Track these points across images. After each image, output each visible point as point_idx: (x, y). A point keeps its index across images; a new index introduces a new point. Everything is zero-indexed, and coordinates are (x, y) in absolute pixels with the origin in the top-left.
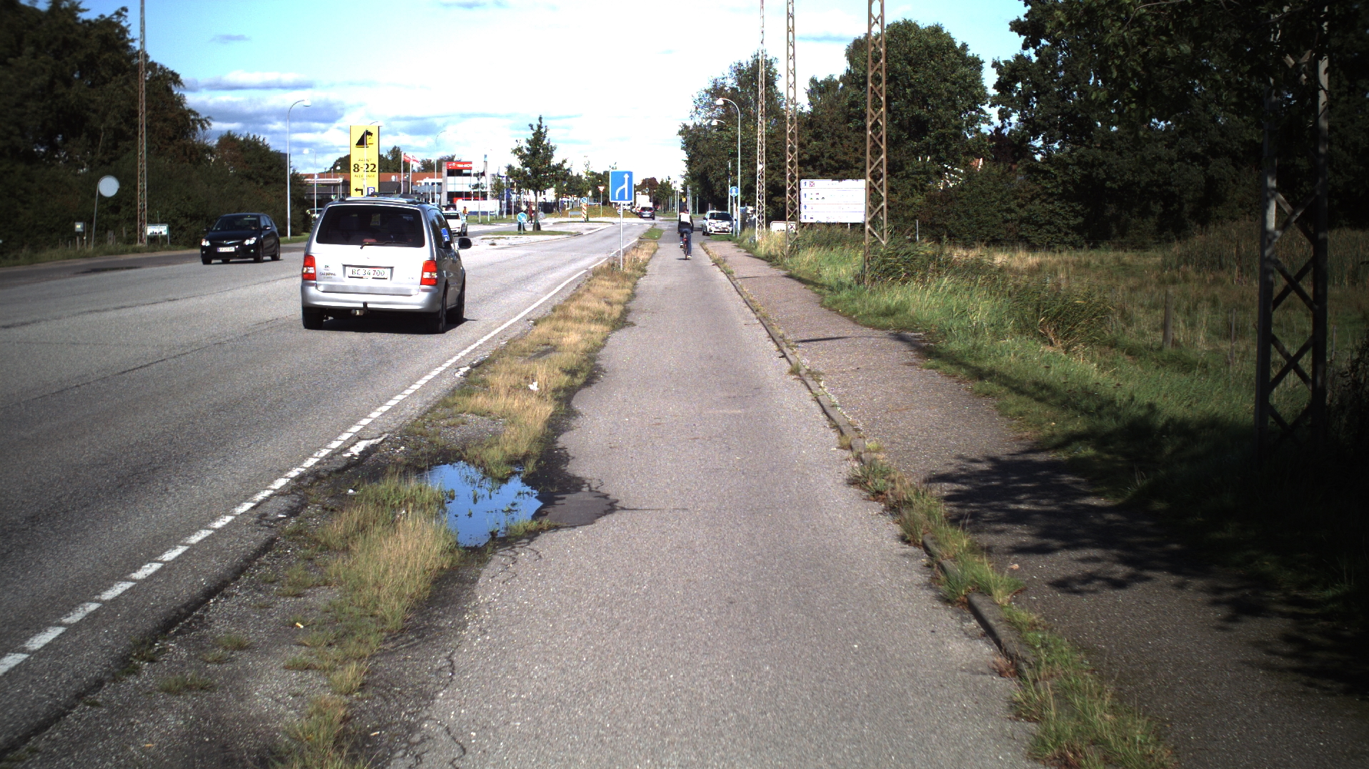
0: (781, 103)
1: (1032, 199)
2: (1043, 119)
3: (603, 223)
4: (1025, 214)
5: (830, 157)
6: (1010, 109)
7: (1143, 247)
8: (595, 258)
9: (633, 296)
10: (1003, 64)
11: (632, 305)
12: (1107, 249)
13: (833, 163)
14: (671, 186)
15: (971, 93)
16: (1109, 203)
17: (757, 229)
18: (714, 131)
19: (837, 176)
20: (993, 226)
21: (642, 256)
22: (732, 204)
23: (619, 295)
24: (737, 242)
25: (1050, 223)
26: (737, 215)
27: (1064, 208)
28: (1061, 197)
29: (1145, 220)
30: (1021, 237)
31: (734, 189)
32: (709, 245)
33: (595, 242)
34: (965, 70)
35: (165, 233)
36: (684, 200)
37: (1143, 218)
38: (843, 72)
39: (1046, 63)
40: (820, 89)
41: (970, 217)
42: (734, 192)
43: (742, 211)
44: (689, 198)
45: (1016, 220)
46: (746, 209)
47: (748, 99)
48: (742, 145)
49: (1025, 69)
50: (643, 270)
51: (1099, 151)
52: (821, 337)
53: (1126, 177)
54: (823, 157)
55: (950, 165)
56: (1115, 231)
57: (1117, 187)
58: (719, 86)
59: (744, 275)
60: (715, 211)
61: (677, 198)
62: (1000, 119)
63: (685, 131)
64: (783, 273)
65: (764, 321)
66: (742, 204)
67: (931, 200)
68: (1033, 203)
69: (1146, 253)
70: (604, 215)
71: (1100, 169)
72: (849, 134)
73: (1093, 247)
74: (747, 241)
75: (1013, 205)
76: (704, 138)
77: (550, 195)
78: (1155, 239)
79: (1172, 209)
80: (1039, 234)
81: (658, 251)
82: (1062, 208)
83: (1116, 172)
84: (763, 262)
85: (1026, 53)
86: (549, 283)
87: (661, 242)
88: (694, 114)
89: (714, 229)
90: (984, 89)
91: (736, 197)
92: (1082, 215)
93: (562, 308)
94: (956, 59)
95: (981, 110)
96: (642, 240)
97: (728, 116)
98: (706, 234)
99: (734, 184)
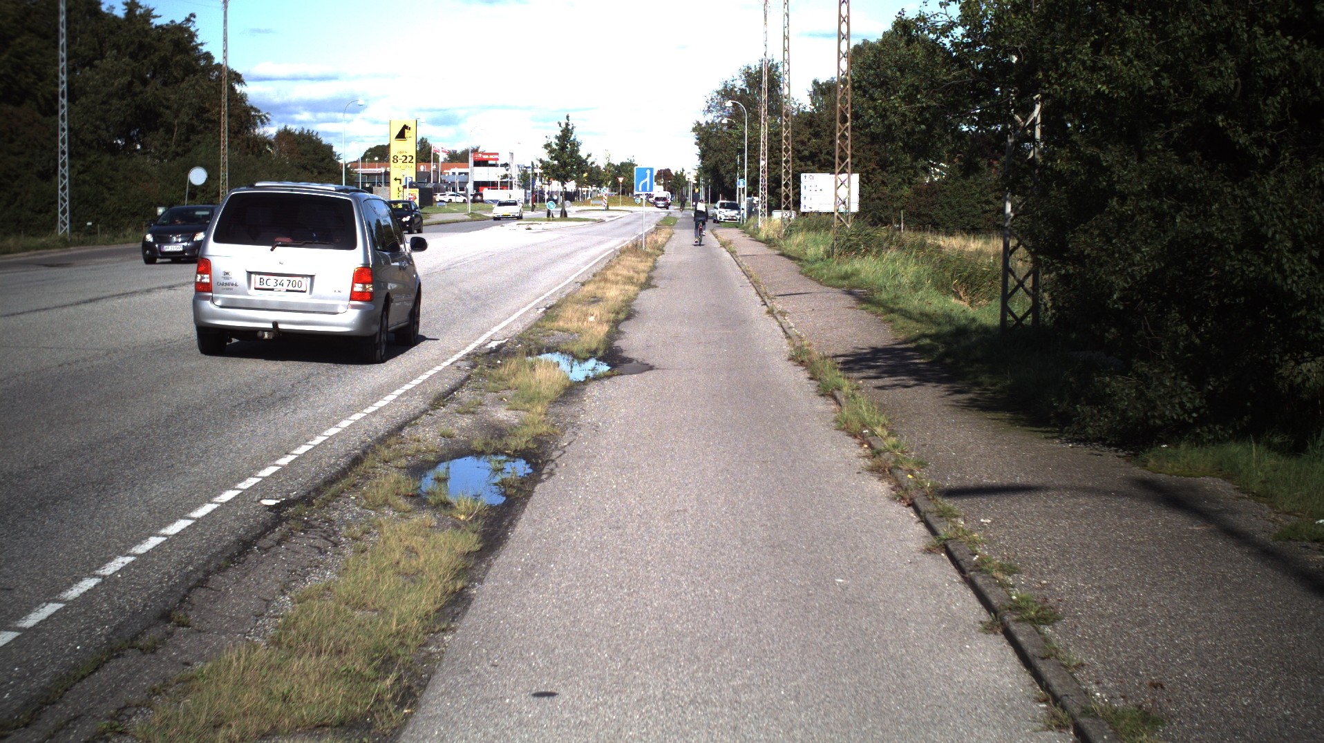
3: (623, 212)
5: (828, 153)
8: (620, 240)
9: (654, 268)
11: (653, 274)
13: (830, 158)
14: (684, 177)
17: (760, 217)
18: (725, 128)
21: (661, 238)
22: (739, 195)
23: (644, 266)
24: (743, 228)
26: (744, 205)
31: (741, 181)
32: (719, 231)
33: (618, 228)
36: (697, 190)
40: (822, 90)
42: (742, 184)
43: (748, 201)
44: (702, 189)
45: (994, 211)
46: (752, 199)
47: (755, 99)
48: (748, 142)
50: (661, 250)
52: (794, 293)
54: (821, 153)
58: (729, 87)
59: (746, 254)
60: (725, 201)
61: (690, 189)
63: (698, 129)
64: (777, 252)
65: (755, 284)
66: (748, 195)
67: (918, 193)
70: (623, 204)
74: (752, 227)
76: (715, 135)
77: (571, 186)
81: (674, 236)
84: (762, 244)
86: (586, 259)
87: (676, 228)
88: (706, 113)
89: (723, 218)
91: (743, 189)
93: (600, 274)
96: (658, 227)
97: (736, 115)
98: (716, 221)
99: (742, 177)
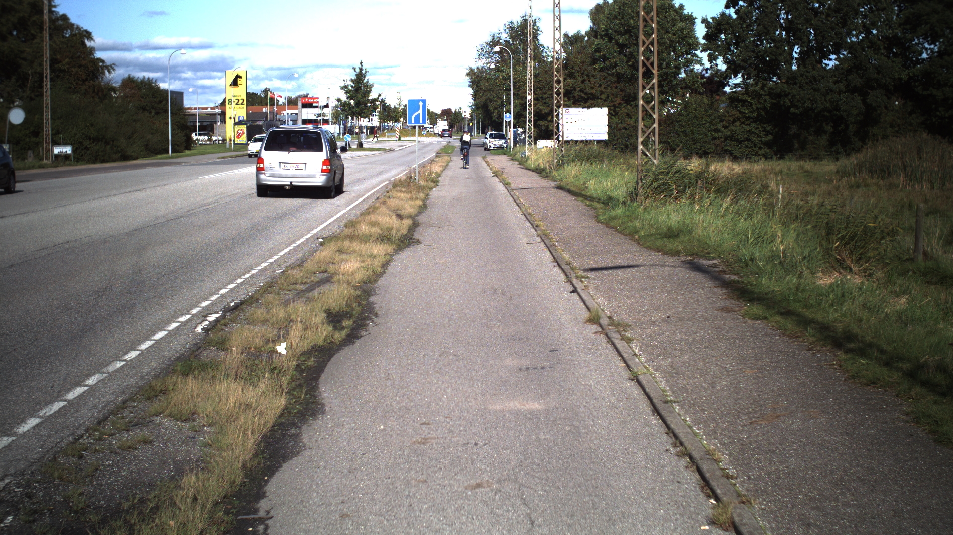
0: (542, 51)
1: (734, 122)
2: (742, 60)
3: (412, 142)
4: (729, 133)
5: (581, 91)
6: (717, 53)
7: (817, 158)
8: (398, 170)
9: (423, 208)
10: (710, 20)
12: (790, 159)
13: (583, 95)
15: (687, 42)
16: (792, 125)
17: (527, 146)
18: (492, 72)
19: (586, 105)
20: (705, 142)
21: (437, 168)
22: (506, 127)
23: (410, 207)
24: (511, 155)
25: (748, 140)
26: (511, 134)
27: (758, 128)
28: (755, 120)
29: (819, 137)
30: (726, 151)
31: (508, 115)
32: (490, 158)
33: (404, 156)
34: (681, 25)
35: (69, 152)
36: (471, 124)
37: (818, 136)
38: (588, 29)
39: (744, 19)
40: (570, 41)
41: (686, 135)
42: (508, 117)
43: (514, 131)
44: (475, 122)
45: (722, 138)
46: (517, 131)
47: (517, 48)
48: (514, 82)
49: (728, 24)
50: (436, 182)
51: (786, 85)
52: (610, 265)
53: (806, 105)
54: (576, 91)
55: (672, 96)
56: (796, 146)
57: (799, 113)
58: (496, 39)
59: (520, 186)
60: (493, 132)
61: (466, 123)
62: (709, 60)
63: (471, 73)
65: (546, 240)
66: (515, 127)
68: (734, 125)
69: (821, 162)
70: (413, 135)
71: (786, 99)
72: (595, 73)
73: (780, 158)
75: (719, 126)
76: (485, 78)
78: (827, 152)
79: (840, 128)
80: (740, 148)
81: (450, 164)
82: (756, 129)
83: (798, 101)
84: (534, 173)
85: (727, 12)
87: (453, 156)
88: (478, 60)
89: (493, 146)
90: (697, 39)
91: (510, 122)
92: (772, 134)
93: (354, 223)
94: (675, 16)
95: (695, 54)
96: (438, 155)
97: (503, 61)
98: (487, 149)
99: (508, 111)
